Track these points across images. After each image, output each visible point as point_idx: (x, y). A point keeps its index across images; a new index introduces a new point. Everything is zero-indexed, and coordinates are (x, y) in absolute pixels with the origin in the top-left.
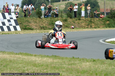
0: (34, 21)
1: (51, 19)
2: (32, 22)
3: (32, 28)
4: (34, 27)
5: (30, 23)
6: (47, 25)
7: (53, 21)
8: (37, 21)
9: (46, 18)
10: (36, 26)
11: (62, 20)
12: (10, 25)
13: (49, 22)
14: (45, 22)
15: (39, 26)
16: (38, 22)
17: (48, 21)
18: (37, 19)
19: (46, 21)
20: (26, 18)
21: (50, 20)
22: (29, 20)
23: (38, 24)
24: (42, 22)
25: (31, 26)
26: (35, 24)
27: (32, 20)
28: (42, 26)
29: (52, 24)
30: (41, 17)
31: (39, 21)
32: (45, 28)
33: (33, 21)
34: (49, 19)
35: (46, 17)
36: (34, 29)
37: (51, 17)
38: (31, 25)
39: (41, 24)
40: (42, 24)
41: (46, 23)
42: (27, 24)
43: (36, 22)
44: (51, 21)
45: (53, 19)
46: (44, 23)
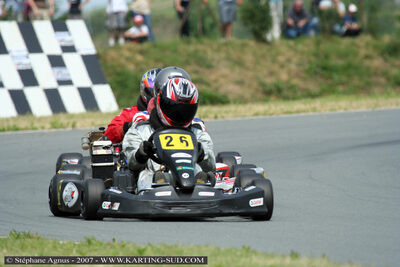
0: (228, 58)
1: (318, 43)
2: (218, 62)
3: (222, 92)
4: (229, 88)
5: (209, 67)
6: (297, 75)
7: (327, 57)
8: (248, 58)
9: (291, 43)
10: (240, 83)
11: (375, 47)
12: (61, 83)
13: (310, 62)
14: (289, 61)
15: (255, 84)
16: (249, 64)
17: (302, 53)
18: (244, 45)
19: (290, 54)
20: (189, 43)
21: (313, 48)
22: (205, 52)
23: (250, 74)
24: (274, 61)
25: (216, 81)
26: (237, 74)
27: (218, 50)
28: (269, 81)
29: (325, 68)
30: (269, 37)
31: (254, 54)
32: (285, 93)
33: (223, 55)
34: (308, 43)
35: (293, 33)
36: (231, 97)
37: (320, 37)
38: (213, 77)
39: (265, 72)
40: (271, 74)
41: (293, 67)
42: (196, 72)
43: (240, 63)
44: (316, 55)
45: (327, 46)
46: (282, 66)
